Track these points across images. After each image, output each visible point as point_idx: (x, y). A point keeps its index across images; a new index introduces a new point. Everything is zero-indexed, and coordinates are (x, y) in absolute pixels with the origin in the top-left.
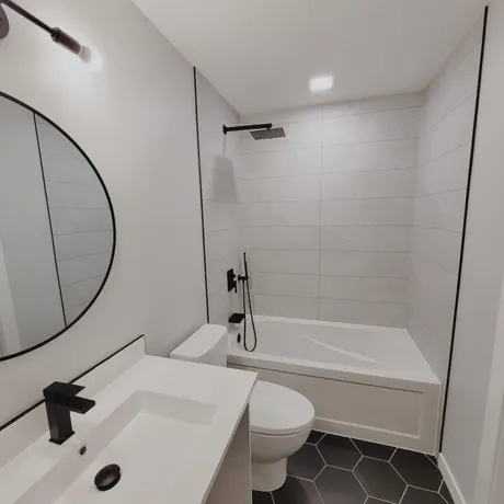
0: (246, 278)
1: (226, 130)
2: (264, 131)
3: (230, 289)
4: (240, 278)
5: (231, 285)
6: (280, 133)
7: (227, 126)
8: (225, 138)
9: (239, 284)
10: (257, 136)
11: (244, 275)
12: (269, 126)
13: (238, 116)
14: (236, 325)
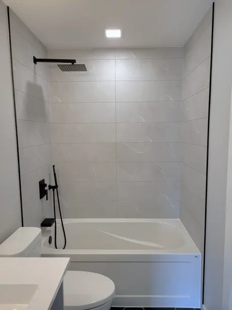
0: (56, 187)
1: (36, 60)
2: (70, 65)
3: (41, 197)
4: (50, 187)
5: (43, 193)
6: (83, 68)
7: (37, 57)
8: (35, 66)
9: (50, 192)
10: (63, 69)
11: (53, 184)
12: (73, 61)
13: (45, 49)
14: (48, 228)
